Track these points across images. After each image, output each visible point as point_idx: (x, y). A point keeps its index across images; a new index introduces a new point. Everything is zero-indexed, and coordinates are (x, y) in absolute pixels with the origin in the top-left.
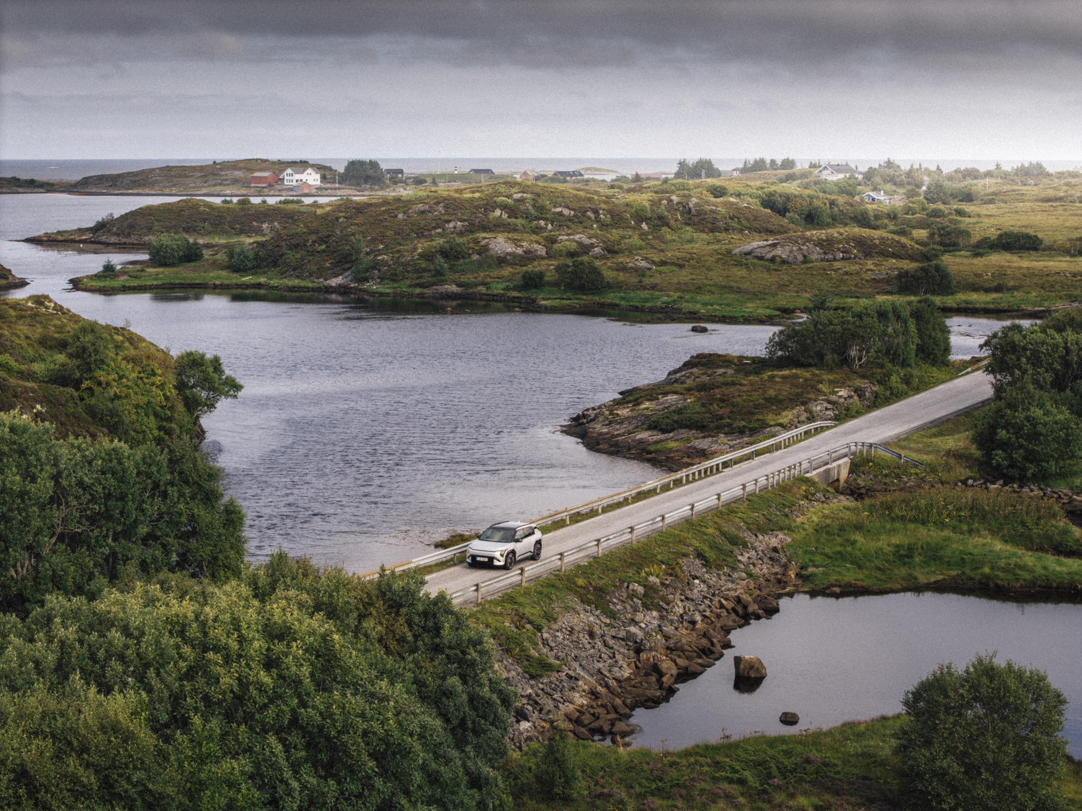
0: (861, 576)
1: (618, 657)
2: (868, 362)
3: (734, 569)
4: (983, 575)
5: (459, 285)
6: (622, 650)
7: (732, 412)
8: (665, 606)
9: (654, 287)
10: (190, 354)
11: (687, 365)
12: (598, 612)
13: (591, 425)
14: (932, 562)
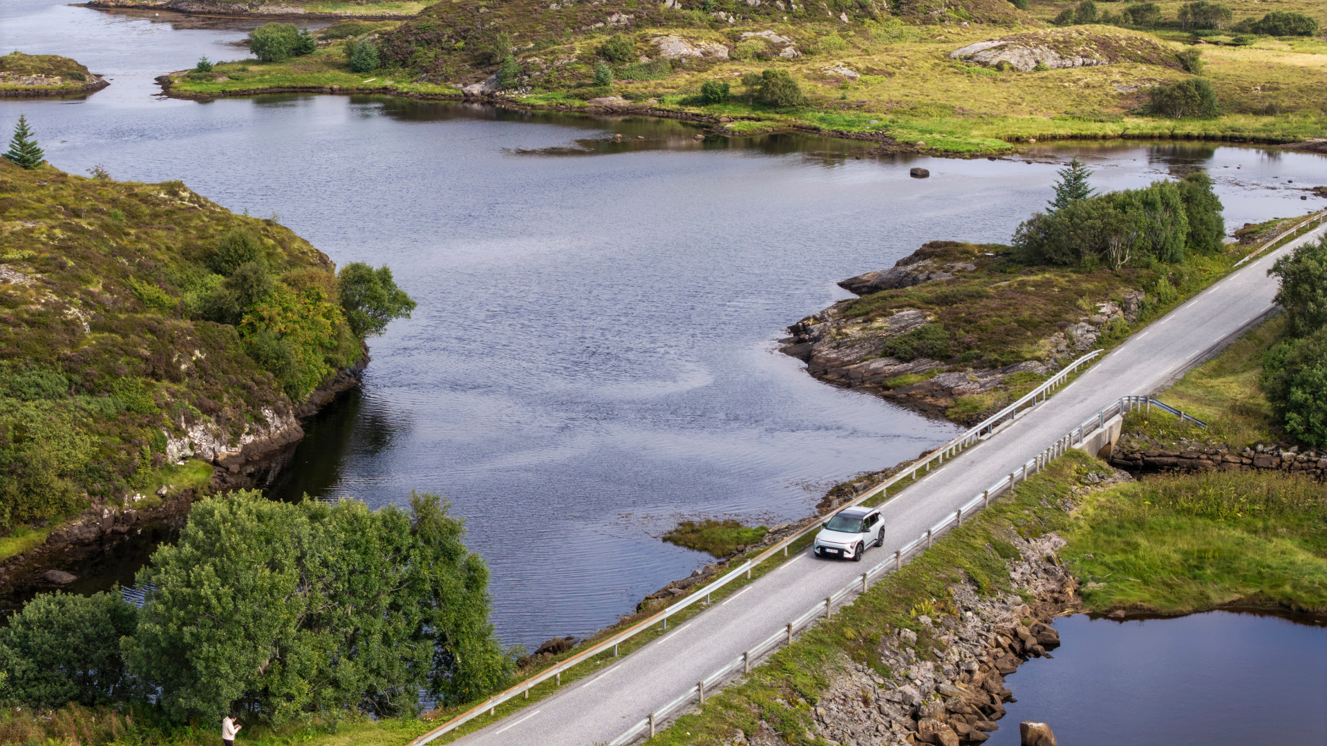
0: (1147, 596)
1: (896, 727)
2: (1131, 260)
3: (1007, 592)
4: (1284, 595)
5: (625, 97)
6: (899, 718)
7: (980, 340)
8: (940, 654)
9: (860, 106)
10: (356, 267)
11: (920, 255)
12: (871, 671)
13: (816, 346)
14: (1226, 575)
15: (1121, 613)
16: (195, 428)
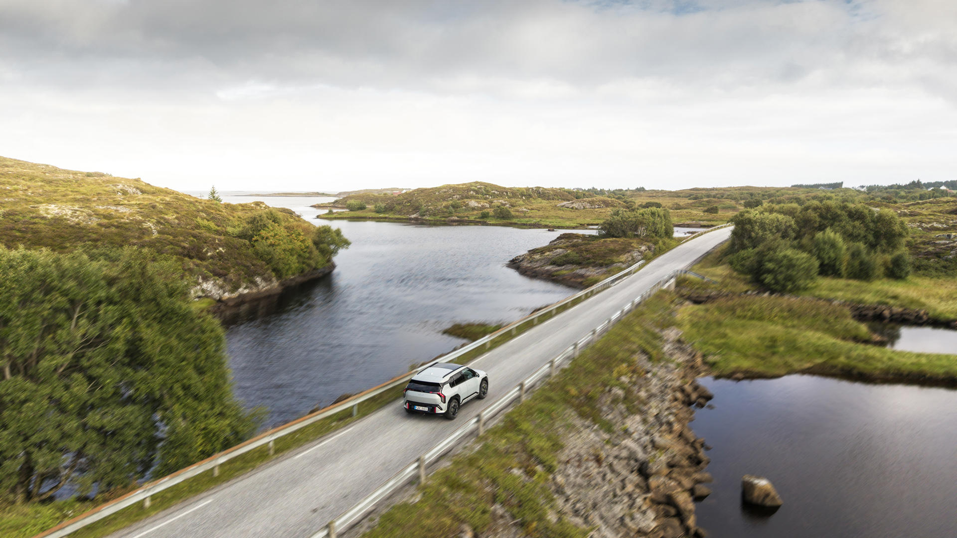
2: (646, 235)
3: (666, 361)
5: (458, 217)
6: (629, 476)
7: (593, 256)
8: (643, 408)
9: (530, 217)
12: (596, 427)
13: (521, 263)
14: (794, 351)
15: (739, 375)
16: (208, 283)
